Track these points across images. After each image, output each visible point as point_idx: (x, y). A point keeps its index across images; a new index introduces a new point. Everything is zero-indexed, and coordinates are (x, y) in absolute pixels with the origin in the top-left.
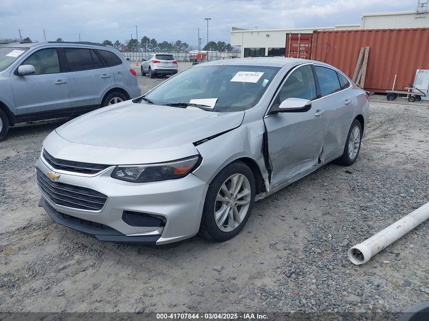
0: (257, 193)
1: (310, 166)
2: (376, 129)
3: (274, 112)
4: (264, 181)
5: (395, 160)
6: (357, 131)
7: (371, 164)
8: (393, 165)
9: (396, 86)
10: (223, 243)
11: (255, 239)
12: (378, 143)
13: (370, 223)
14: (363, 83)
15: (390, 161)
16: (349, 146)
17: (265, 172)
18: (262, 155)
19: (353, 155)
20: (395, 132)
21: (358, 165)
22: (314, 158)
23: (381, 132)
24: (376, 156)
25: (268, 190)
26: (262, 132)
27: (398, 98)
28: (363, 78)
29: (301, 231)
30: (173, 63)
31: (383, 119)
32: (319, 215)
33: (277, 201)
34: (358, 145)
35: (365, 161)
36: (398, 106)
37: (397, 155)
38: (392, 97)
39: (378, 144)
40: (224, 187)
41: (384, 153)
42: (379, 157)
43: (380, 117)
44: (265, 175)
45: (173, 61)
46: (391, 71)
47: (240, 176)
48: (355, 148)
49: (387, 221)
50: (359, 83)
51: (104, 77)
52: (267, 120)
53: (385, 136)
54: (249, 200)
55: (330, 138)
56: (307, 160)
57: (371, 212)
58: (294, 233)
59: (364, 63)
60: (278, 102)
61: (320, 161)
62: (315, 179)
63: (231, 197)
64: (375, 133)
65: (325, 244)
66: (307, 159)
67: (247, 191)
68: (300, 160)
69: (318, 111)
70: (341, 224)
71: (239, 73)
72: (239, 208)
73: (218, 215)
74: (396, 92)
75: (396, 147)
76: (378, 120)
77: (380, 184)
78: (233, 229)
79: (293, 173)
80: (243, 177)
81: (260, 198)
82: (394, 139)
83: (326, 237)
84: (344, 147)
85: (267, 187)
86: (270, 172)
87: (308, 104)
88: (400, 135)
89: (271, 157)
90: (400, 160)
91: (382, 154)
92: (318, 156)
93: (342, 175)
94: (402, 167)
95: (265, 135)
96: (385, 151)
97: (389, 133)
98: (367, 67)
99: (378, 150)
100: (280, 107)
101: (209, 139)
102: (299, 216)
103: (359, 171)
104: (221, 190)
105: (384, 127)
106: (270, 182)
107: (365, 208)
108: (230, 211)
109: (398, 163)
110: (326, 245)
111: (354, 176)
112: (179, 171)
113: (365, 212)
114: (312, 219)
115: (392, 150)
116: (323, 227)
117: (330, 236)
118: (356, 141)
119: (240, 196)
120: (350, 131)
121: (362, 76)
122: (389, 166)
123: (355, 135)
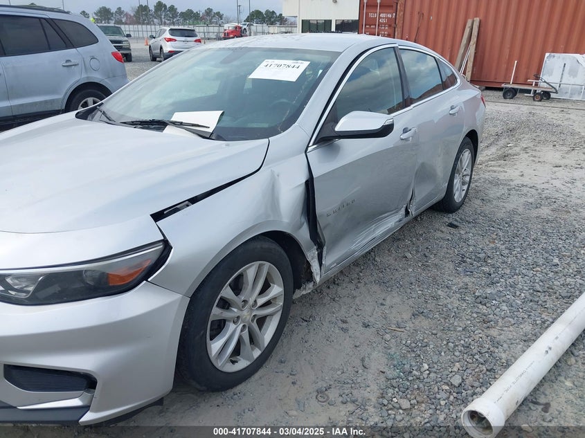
0: (298, 285)
1: (391, 222)
2: (491, 144)
3: (326, 138)
4: (309, 265)
5: (523, 200)
6: (467, 155)
7: (487, 209)
8: (521, 210)
9: (516, 77)
10: (230, 393)
11: (291, 379)
12: (495, 169)
13: (494, 332)
14: (470, 73)
15: (515, 203)
16: (455, 181)
17: (310, 249)
18: (304, 220)
19: (460, 194)
20: (517, 149)
21: (467, 210)
22: (397, 210)
23: (497, 150)
24: (494, 192)
25: (318, 279)
26: (303, 178)
27: (518, 95)
28: (470, 65)
29: (375, 355)
30: (196, 41)
31: (499, 130)
32: (406, 316)
33: (336, 287)
34: (467, 179)
35: (478, 202)
36: (519, 108)
37: (525, 190)
38: (510, 94)
39: (495, 172)
40: (227, 292)
41: (506, 187)
42: (498, 194)
43: (495, 126)
44: (311, 255)
45: (194, 39)
46: (510, 56)
47: (260, 267)
48: (463, 183)
49: (522, 326)
50: (464, 73)
51: (68, 64)
52: (315, 154)
53: (505, 157)
54: (282, 304)
55: (424, 174)
56: (386, 215)
57: (493, 308)
58: (363, 360)
59: (472, 43)
60: (334, 118)
61: (407, 213)
62: (399, 239)
63: (243, 307)
64: (489, 153)
65: (416, 386)
66: (386, 213)
67: (276, 290)
68: (374, 216)
69: (405, 131)
70: (445, 336)
71: (264, 63)
72: (261, 321)
73: (215, 346)
74: (516, 86)
75: (522, 175)
76: (493, 130)
77: (503, 247)
78: (249, 363)
79: (363, 239)
80: (267, 265)
81: (304, 292)
82: (517, 163)
83: (419, 369)
84: (447, 184)
85: (315, 274)
86: (320, 246)
87: (387, 124)
88: (526, 155)
89: (322, 222)
90: (531, 200)
91: (502, 191)
92: (405, 206)
93: (443, 232)
94: (534, 213)
95: (310, 184)
96: (506, 183)
97: (510, 151)
98: (476, 50)
99: (496, 183)
100: (337, 129)
101: (193, 200)
102: (372, 319)
103: (469, 223)
104: (221, 298)
105: (502, 142)
106: (321, 264)
107: (483, 300)
108: (242, 331)
109: (528, 205)
110: (418, 389)
111: (462, 232)
112: (122, 278)
113: (483, 309)
114: (394, 327)
115: (516, 182)
116: (413, 345)
117: (426, 366)
118: (465, 173)
119: (261, 301)
120: (457, 158)
121: (469, 62)
122: (514, 212)
123: (463, 164)
